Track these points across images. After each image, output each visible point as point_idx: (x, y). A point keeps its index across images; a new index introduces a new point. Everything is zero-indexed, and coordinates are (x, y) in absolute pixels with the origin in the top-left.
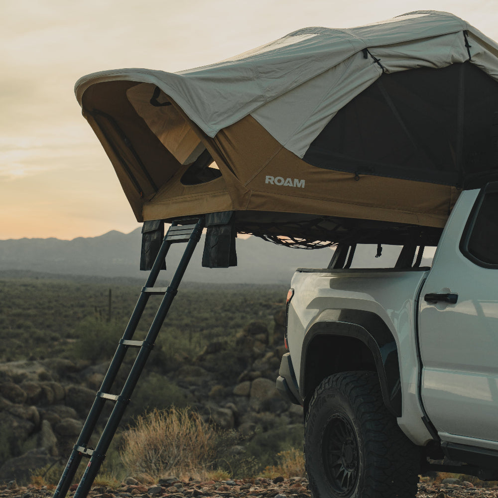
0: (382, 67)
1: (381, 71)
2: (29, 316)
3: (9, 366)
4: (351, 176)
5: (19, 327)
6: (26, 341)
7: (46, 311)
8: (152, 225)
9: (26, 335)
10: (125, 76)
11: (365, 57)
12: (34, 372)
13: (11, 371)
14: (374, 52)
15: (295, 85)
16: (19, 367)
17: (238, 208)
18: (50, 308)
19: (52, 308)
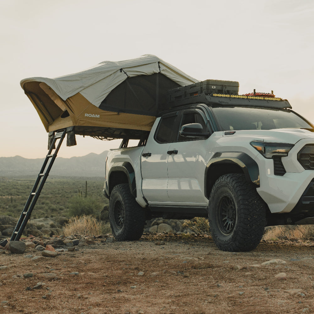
0: (127, 75)
1: (127, 77)
2: (48, 198)
3: (35, 221)
4: (117, 113)
5: (43, 203)
6: (47, 211)
7: (57, 195)
8: (51, 133)
9: (47, 208)
10: (35, 80)
11: (121, 72)
12: (48, 224)
13: (36, 224)
14: (125, 70)
15: (95, 82)
16: (40, 221)
17: (75, 125)
18: (58, 194)
19: (60, 194)
